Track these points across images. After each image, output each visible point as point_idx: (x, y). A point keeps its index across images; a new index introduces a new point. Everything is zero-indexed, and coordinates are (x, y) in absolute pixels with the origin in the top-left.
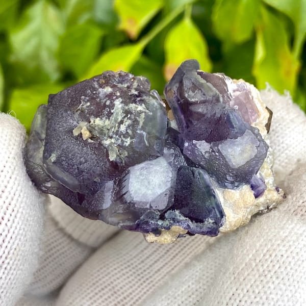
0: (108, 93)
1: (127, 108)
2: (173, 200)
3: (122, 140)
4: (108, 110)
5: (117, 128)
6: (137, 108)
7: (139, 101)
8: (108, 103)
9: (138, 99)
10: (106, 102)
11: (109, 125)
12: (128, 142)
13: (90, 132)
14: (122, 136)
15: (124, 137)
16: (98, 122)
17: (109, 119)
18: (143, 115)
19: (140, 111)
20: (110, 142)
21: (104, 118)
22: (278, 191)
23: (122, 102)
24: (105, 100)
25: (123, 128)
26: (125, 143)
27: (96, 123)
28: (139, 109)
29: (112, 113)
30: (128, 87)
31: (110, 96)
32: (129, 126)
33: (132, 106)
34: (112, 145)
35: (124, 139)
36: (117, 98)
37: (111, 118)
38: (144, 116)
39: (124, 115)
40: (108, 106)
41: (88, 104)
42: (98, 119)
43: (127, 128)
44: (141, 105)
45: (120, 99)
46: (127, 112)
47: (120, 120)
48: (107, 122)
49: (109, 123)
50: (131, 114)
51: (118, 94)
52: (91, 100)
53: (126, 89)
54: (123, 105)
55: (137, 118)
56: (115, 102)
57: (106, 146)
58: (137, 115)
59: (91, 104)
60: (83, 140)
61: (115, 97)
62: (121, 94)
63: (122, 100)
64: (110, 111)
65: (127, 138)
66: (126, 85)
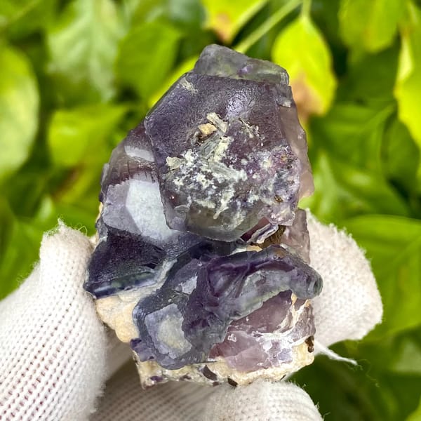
0: (261, 164)
1: (231, 186)
3: (184, 175)
4: (234, 162)
5: (203, 169)
6: (225, 199)
7: (236, 203)
8: (244, 162)
9: (239, 203)
10: (247, 159)
11: (213, 160)
12: (178, 182)
13: (209, 136)
15: (187, 178)
16: (223, 146)
17: (222, 161)
18: (212, 206)
19: (220, 203)
20: (187, 159)
21: (224, 155)
22: (152, 379)
23: (240, 180)
24: (250, 158)
25: (200, 178)
26: (178, 178)
27: (220, 143)
28: (222, 201)
29: (228, 167)
30: (266, 192)
31: (255, 166)
32: (200, 186)
33: (231, 193)
34: (184, 162)
35: (183, 178)
36: (248, 174)
37: (222, 164)
38: (209, 207)
39: (220, 182)
40: (238, 162)
41: (251, 136)
42: (226, 147)
43: (198, 183)
44: (228, 205)
45: (246, 178)
46: (222, 186)
47: (215, 175)
48: (217, 158)
49: (216, 161)
50: (217, 191)
51: (254, 177)
52: (256, 140)
53: (263, 187)
54: (237, 181)
55: (209, 197)
56: (242, 171)
57: (183, 155)
58: (214, 198)
59: (251, 139)
60: (199, 124)
61: (251, 172)
62: (253, 179)
63: (244, 180)
64: (232, 163)
65: (184, 182)
66: (270, 189)
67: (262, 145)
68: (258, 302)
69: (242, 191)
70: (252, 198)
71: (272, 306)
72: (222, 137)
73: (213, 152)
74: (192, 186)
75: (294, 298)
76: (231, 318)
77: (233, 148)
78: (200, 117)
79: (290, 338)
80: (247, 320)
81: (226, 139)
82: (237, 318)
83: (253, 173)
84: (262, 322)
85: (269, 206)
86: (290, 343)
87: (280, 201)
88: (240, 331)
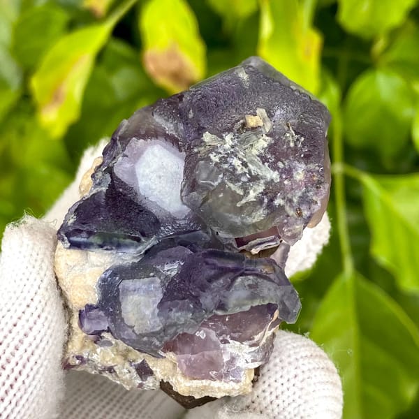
0: (295, 174)
1: (262, 181)
2: (121, 190)
3: (221, 153)
4: (270, 161)
5: (240, 157)
6: (255, 191)
7: (263, 199)
8: (280, 165)
9: (266, 201)
10: (284, 164)
11: (251, 152)
12: (214, 158)
13: (253, 129)
14: (226, 156)
15: (223, 157)
16: (263, 143)
17: (258, 156)
18: (241, 192)
19: (249, 192)
20: (227, 141)
21: (262, 151)
22: (78, 358)
23: (272, 180)
24: (287, 164)
25: (236, 162)
26: (214, 154)
27: (261, 140)
28: (251, 192)
29: (263, 163)
30: (290, 201)
31: (288, 172)
32: (235, 169)
33: (261, 189)
34: (221, 143)
35: (220, 156)
36: (281, 177)
37: (259, 159)
38: (238, 192)
39: (253, 174)
40: (275, 163)
41: (292, 145)
42: (266, 146)
43: (233, 166)
44: (255, 198)
45: (279, 180)
46: (255, 178)
47: (250, 165)
48: (255, 152)
49: (254, 154)
50: (250, 181)
51: (286, 182)
52: (295, 150)
53: (289, 196)
54: (269, 179)
55: (240, 184)
56: (276, 172)
57: (224, 135)
58: (245, 186)
59: (290, 147)
60: (247, 114)
61: (284, 177)
62: (284, 185)
63: (276, 182)
64: (268, 162)
65: (220, 159)
66: (295, 200)
67: (302, 156)
68: (247, 304)
69: (271, 191)
70: (278, 202)
71: (256, 314)
72: (264, 135)
73: (252, 145)
74: (226, 166)
75: (276, 314)
76: (214, 311)
77: (272, 148)
78: (251, 108)
79: (249, 358)
80: (227, 320)
81: (267, 138)
82: (220, 313)
83: (286, 179)
84: (240, 327)
85: (288, 216)
86: (247, 362)
87: (300, 215)
88: (211, 330)
